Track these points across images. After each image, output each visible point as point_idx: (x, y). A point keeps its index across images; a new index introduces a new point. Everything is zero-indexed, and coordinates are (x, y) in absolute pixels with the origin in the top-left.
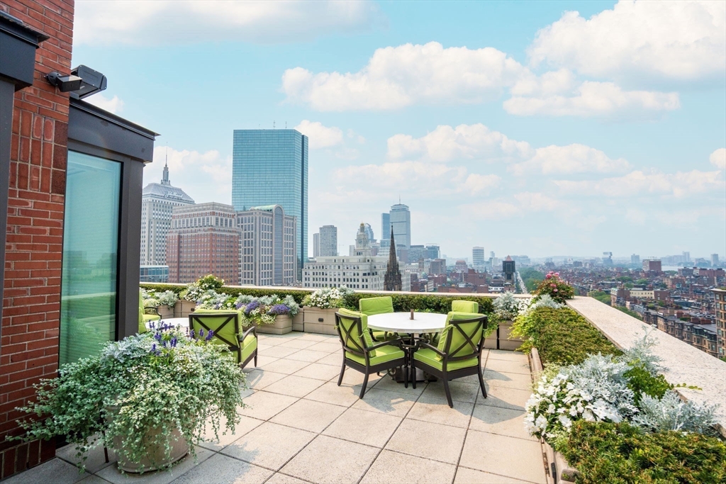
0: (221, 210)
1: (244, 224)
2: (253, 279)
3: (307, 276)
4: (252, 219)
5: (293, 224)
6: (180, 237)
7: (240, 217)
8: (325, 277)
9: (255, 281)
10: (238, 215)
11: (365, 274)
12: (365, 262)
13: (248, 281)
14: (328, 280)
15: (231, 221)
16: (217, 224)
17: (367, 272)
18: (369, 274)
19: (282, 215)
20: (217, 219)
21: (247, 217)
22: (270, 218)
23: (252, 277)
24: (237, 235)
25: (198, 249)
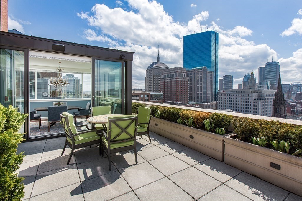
0: (181, 70)
1: (189, 76)
2: (194, 99)
3: (220, 99)
4: (193, 74)
5: (212, 75)
6: (164, 81)
7: (188, 73)
8: (230, 100)
9: (194, 100)
11: (255, 99)
12: (255, 93)
13: (191, 100)
14: (232, 101)
15: (185, 75)
16: (179, 76)
17: (256, 98)
19: (207, 71)
20: (179, 74)
21: (191, 72)
22: (201, 72)
23: (193, 98)
24: (187, 80)
25: (172, 86)
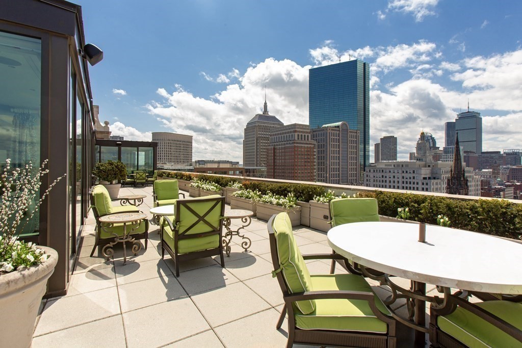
0: (301, 128)
1: (318, 138)
3: (368, 178)
4: (324, 134)
5: (356, 136)
6: (274, 149)
7: (315, 133)
8: (384, 179)
9: (326, 180)
10: (313, 132)
11: (425, 178)
12: (426, 167)
13: (321, 180)
14: (388, 182)
15: (308, 136)
16: (298, 139)
17: (427, 176)
18: (429, 178)
19: (347, 130)
20: (298, 135)
21: (320, 133)
22: (338, 132)
23: (324, 177)
24: (312, 146)
25: (286, 156)
